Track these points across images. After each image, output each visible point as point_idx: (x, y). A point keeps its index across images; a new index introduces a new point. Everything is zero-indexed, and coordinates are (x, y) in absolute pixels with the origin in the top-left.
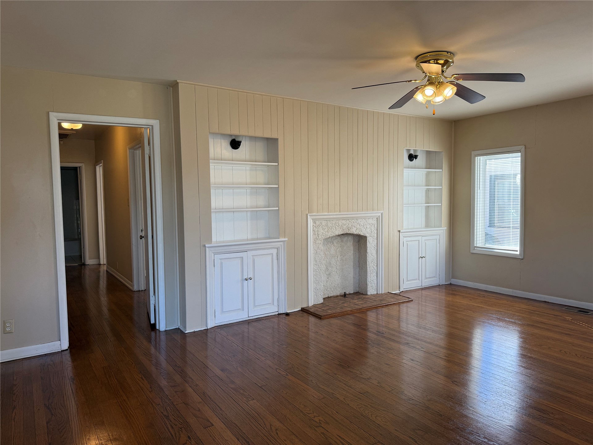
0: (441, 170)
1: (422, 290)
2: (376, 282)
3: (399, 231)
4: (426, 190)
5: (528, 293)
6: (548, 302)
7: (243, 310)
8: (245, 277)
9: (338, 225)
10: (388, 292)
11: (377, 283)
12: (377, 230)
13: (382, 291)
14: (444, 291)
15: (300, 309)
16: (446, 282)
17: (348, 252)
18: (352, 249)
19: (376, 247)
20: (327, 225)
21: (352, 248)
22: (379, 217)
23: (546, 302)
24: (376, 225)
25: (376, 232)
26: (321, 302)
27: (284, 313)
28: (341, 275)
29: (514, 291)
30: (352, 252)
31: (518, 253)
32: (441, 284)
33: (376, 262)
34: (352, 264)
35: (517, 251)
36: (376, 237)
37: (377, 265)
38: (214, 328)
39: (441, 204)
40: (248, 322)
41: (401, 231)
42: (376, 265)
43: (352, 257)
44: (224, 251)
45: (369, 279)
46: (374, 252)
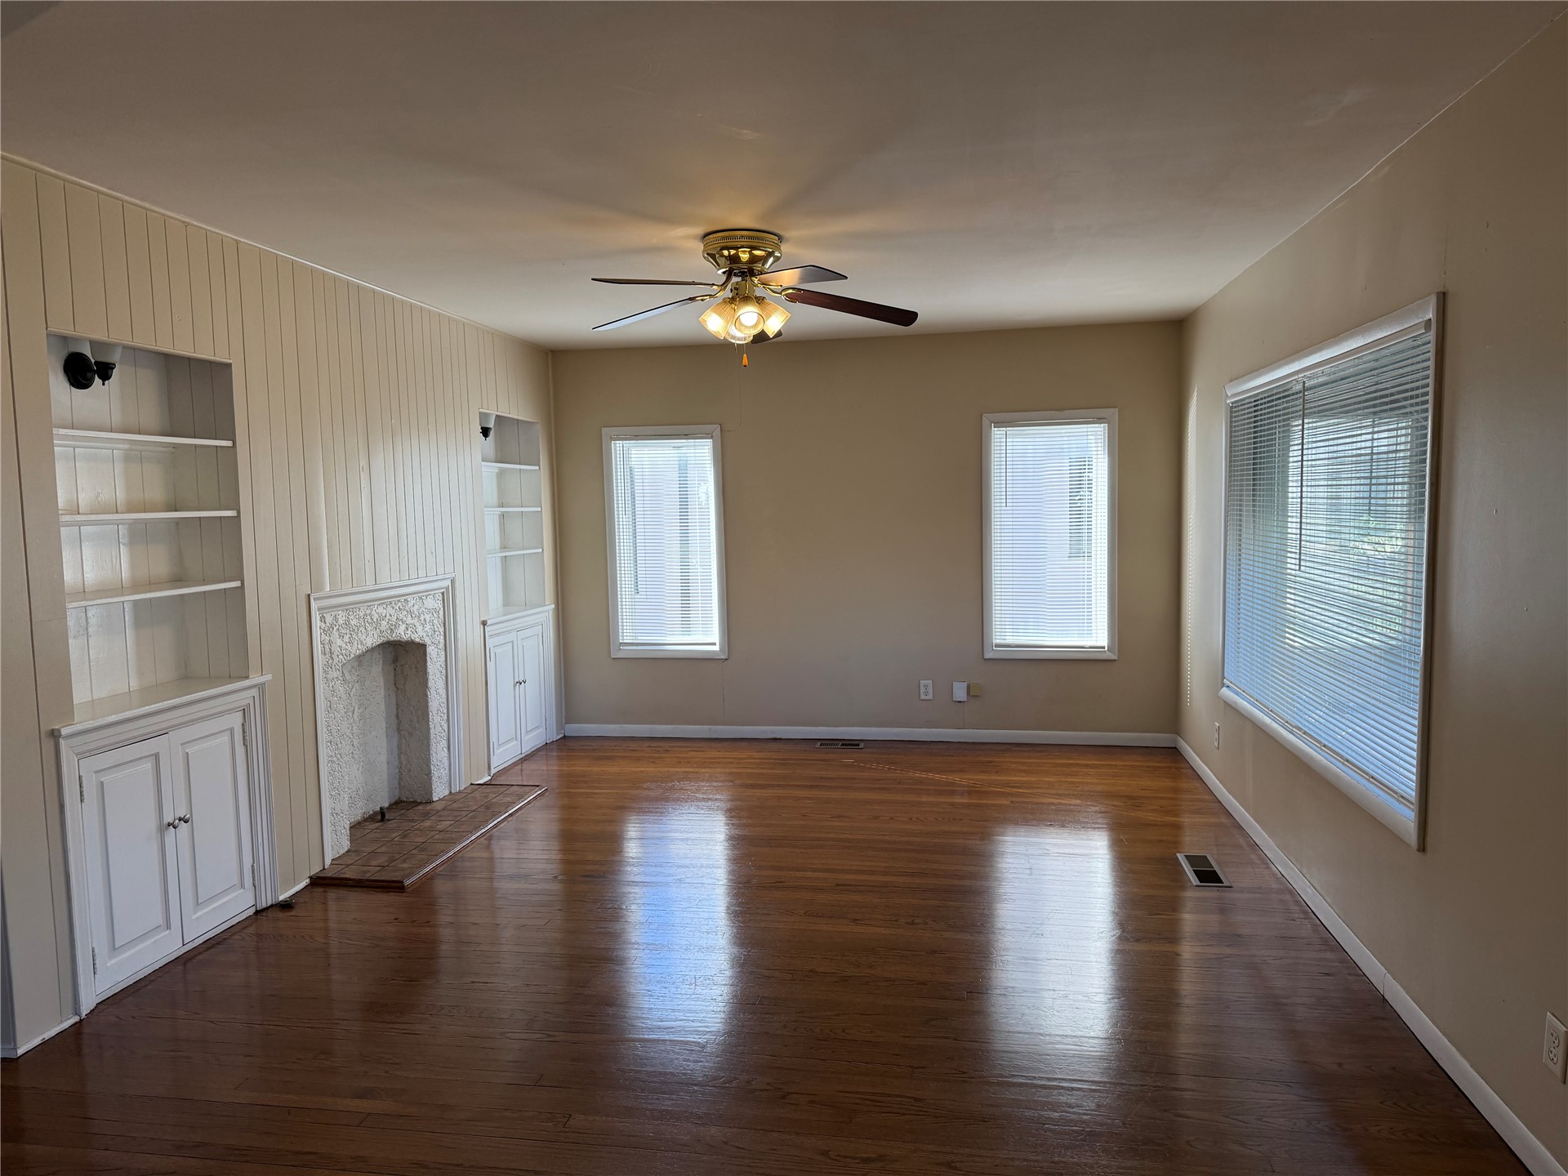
0: (538, 468)
1: (522, 763)
2: (446, 764)
3: (484, 623)
4: (499, 515)
5: (740, 727)
6: (780, 739)
7: (168, 927)
8: (168, 818)
9: (370, 621)
10: (472, 784)
11: (450, 765)
12: (444, 624)
13: (460, 785)
14: (555, 754)
15: (308, 881)
16: (558, 734)
17: (374, 694)
18: (382, 684)
19: (444, 671)
20: (347, 623)
21: (381, 681)
22: (447, 588)
23: (775, 739)
24: (441, 613)
25: (442, 630)
26: (346, 849)
27: (272, 906)
28: (362, 763)
29: (713, 727)
30: (382, 691)
31: (717, 648)
32: (551, 741)
33: (445, 711)
34: (384, 725)
35: (714, 644)
36: (442, 645)
37: (448, 717)
38: (95, 1011)
39: (541, 550)
40: (185, 961)
41: (489, 623)
42: (445, 718)
43: (383, 706)
44: (106, 742)
45: (434, 759)
46: (441, 684)
